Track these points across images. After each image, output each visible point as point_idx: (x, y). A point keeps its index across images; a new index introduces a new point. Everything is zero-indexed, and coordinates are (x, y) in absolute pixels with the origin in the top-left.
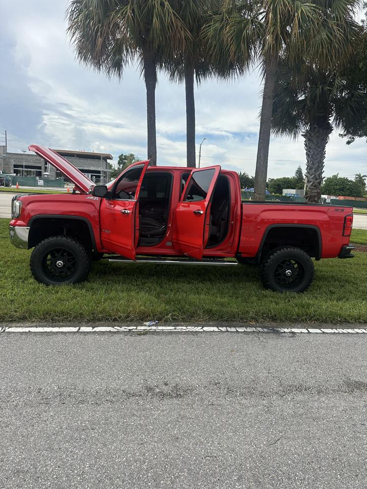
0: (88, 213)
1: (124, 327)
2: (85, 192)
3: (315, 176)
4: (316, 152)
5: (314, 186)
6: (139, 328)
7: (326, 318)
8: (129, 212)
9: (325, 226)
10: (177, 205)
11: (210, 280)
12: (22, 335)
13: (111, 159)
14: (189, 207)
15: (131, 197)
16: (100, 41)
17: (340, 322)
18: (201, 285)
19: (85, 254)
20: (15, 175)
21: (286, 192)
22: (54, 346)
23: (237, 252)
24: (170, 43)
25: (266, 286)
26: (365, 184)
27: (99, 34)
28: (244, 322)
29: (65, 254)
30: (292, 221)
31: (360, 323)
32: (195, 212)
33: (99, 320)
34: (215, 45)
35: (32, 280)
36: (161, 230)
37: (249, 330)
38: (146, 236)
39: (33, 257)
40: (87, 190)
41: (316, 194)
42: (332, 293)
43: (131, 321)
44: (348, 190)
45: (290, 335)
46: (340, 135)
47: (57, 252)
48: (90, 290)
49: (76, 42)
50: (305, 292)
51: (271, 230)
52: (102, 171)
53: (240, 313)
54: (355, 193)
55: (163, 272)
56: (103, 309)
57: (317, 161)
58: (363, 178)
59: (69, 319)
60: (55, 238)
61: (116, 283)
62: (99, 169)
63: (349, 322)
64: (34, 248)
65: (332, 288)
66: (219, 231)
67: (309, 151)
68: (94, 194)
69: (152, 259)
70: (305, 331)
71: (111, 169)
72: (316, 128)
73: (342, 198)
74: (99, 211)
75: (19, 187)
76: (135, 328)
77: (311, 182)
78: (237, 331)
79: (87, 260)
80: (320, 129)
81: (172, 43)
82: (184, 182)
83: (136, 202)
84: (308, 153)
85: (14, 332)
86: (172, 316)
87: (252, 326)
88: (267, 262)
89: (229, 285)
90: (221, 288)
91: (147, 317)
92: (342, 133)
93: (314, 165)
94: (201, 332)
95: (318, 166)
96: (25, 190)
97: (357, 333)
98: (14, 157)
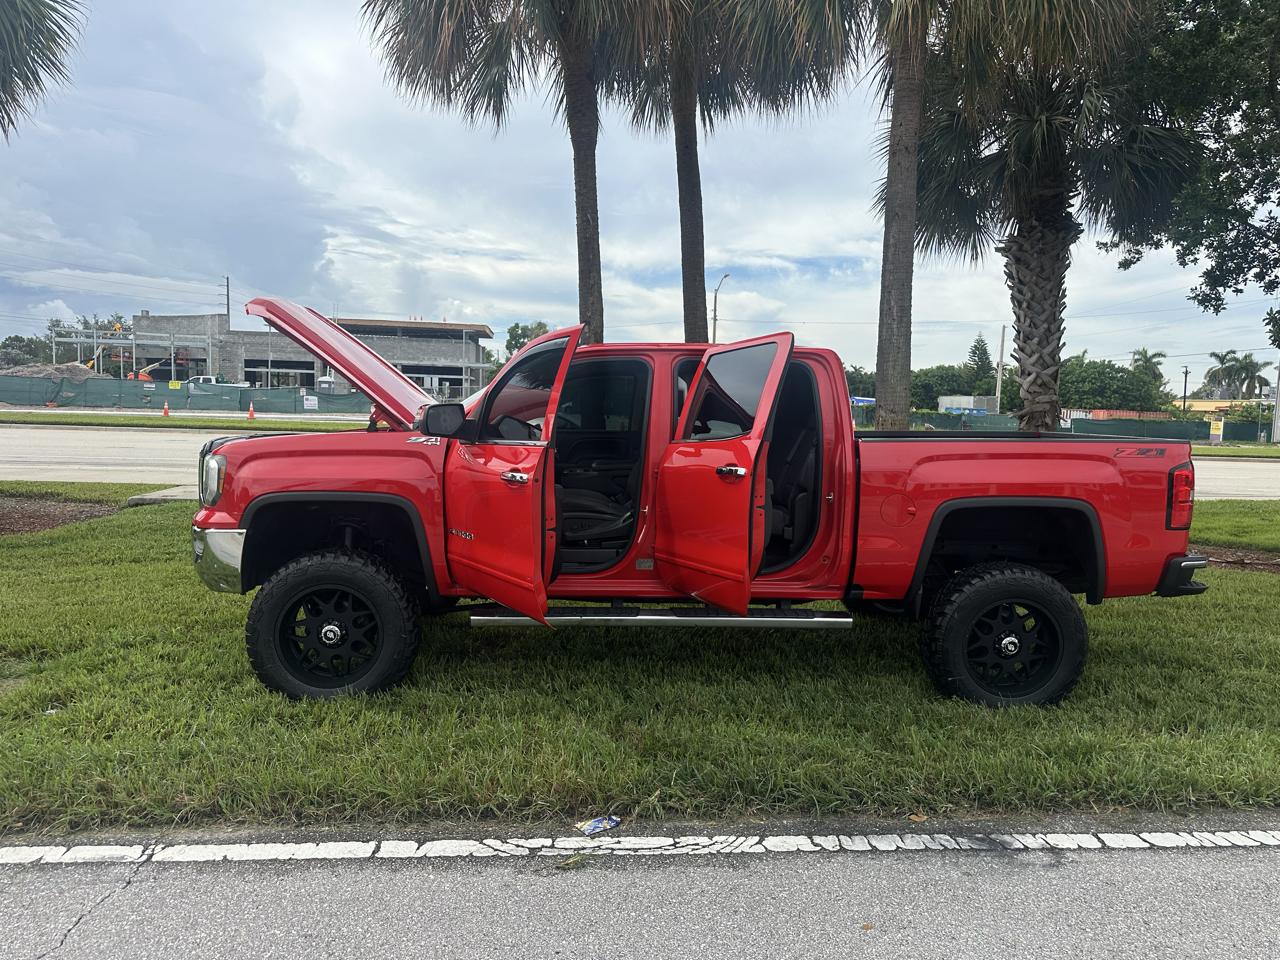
0: (413, 483)
1: (515, 841)
2: (402, 423)
3: (1041, 357)
4: (1039, 293)
5: (1040, 386)
6: (562, 842)
7: (1151, 793)
8: (525, 476)
9: (1106, 498)
10: (666, 450)
11: (770, 669)
12: (200, 872)
13: (488, 336)
14: (697, 454)
15: (534, 434)
16: (448, 26)
17: (1196, 805)
18: (744, 687)
19: (403, 604)
20: (247, 385)
21: (947, 403)
22: (295, 912)
23: (849, 586)
24: (632, 21)
25: (944, 687)
26: (1160, 376)
27: (446, 9)
28: (893, 816)
29: (346, 604)
30: (983, 489)
31: (1261, 806)
32: (720, 472)
33: (437, 815)
34: (754, 22)
35: (252, 683)
36: (620, 524)
37: (911, 842)
38: (576, 543)
39: (256, 614)
40: (410, 418)
41: (1048, 407)
42: (1149, 704)
43: (537, 817)
44: (1115, 392)
45: (1047, 859)
46: (1102, 245)
47: (323, 598)
48: (415, 711)
49: (387, 38)
50: (1063, 704)
51: (947, 516)
52: (467, 368)
53: (876, 784)
54: (1138, 400)
55: (630, 644)
56: (450, 780)
57: (1043, 317)
58: (1155, 360)
59: (348, 813)
60: (317, 559)
61: (492, 685)
62: (459, 364)
63: (1224, 805)
64: (259, 587)
65: (1143, 689)
66: (791, 524)
67: (1020, 292)
68: (426, 428)
69: (596, 612)
70: (1088, 841)
71: (489, 361)
72: (1035, 227)
73: (1102, 415)
74: (444, 477)
75: (256, 415)
76: (548, 842)
77: (1029, 374)
78: (874, 850)
79: (409, 619)
80: (1046, 230)
81: (639, 20)
82: (683, 384)
83: (546, 450)
84: (1017, 295)
85: (178, 863)
86: (661, 799)
87: (918, 830)
88: (943, 614)
89: (831, 685)
90: (806, 698)
91: (584, 803)
92: (1107, 238)
93: (1036, 327)
94: (758, 856)
95: (1049, 329)
96: (268, 422)
97: (1263, 846)
98: (246, 340)
